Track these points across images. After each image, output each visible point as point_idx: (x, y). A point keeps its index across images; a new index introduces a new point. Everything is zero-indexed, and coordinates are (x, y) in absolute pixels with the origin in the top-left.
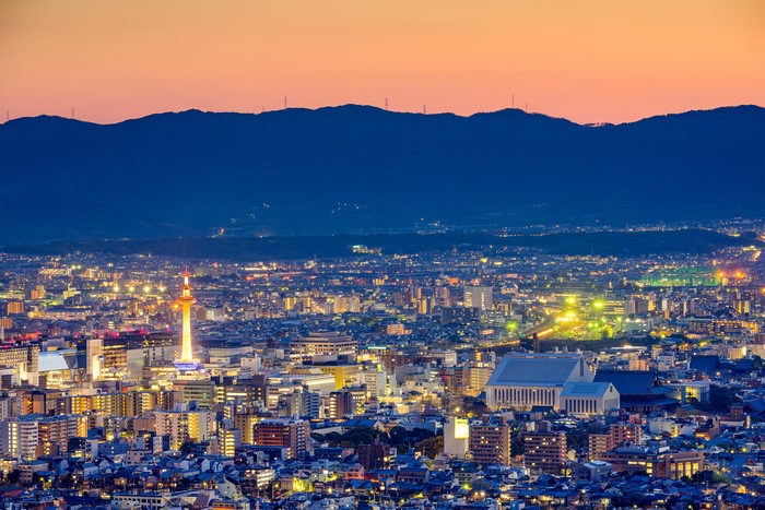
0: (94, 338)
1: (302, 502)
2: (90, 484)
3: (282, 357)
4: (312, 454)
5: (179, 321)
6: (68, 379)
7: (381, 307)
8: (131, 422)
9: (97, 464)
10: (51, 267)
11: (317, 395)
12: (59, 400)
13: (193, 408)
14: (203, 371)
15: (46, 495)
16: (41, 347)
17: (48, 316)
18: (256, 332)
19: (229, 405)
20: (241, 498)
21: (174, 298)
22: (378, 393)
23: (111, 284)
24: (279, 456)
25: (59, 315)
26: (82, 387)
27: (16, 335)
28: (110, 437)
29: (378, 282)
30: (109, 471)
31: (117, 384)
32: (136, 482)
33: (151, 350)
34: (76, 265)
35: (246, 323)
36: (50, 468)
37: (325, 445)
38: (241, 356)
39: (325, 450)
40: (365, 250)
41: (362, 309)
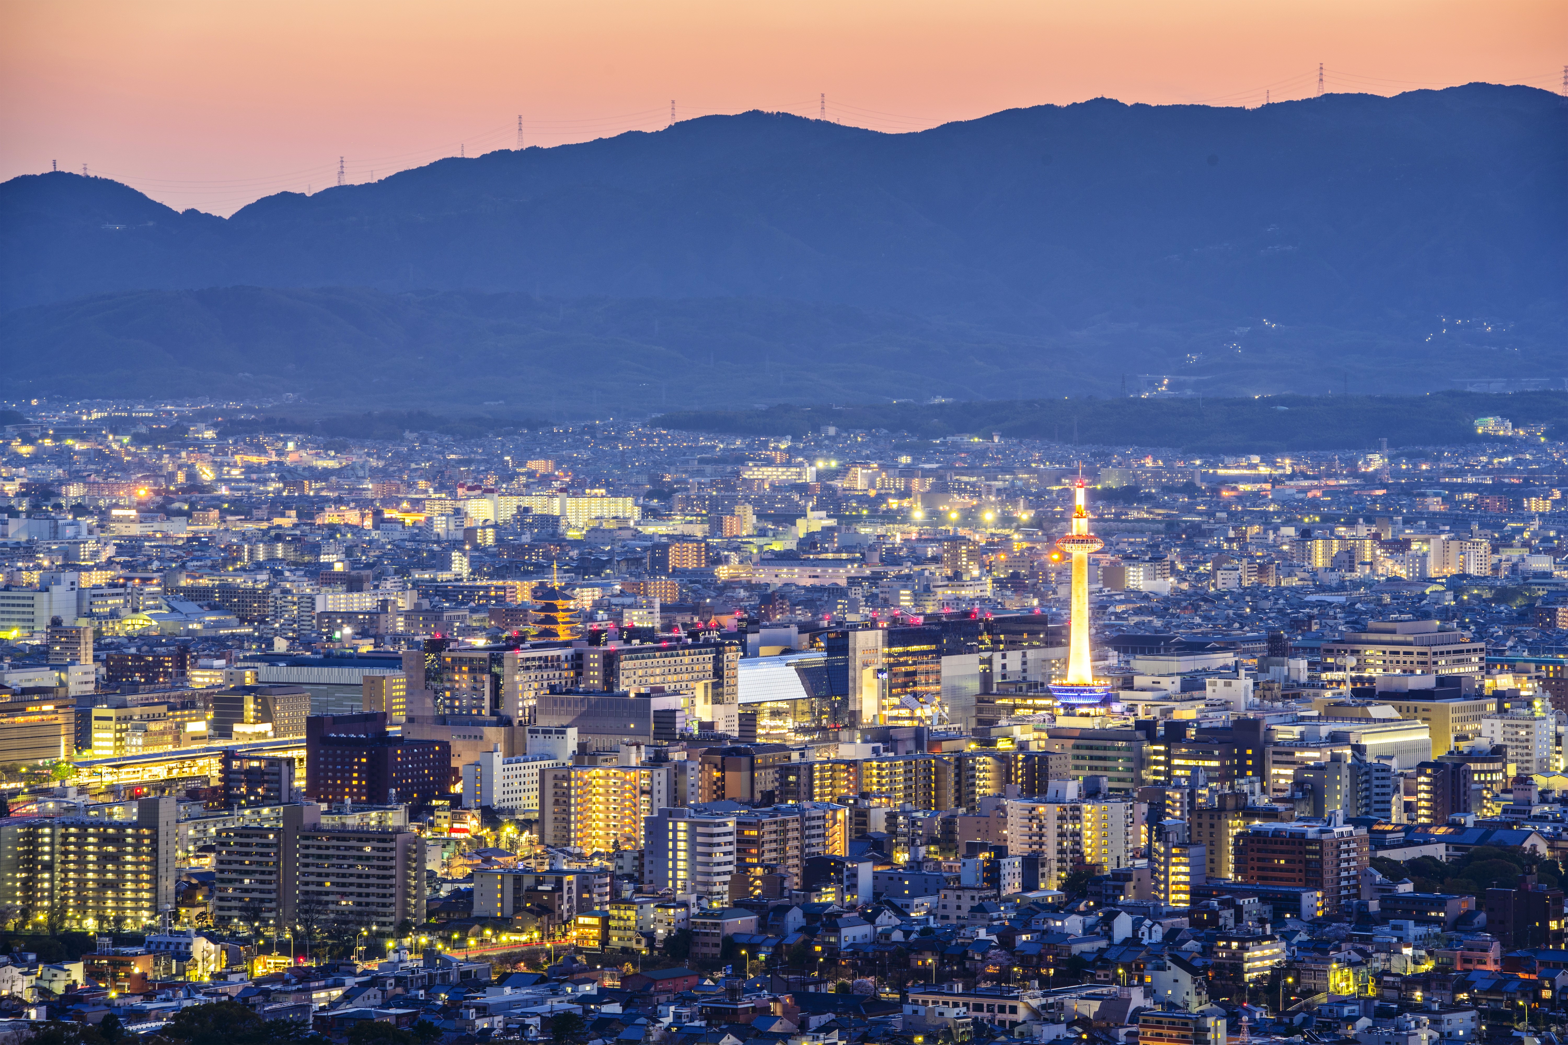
0: (866, 628)
1: (1352, 1020)
2: (853, 966)
3: (1304, 677)
4: (1374, 906)
5: (1062, 592)
6: (806, 721)
7: (1542, 563)
8: (948, 823)
9: (870, 919)
10: (769, 462)
11: (1387, 769)
12: (785, 770)
13: (1092, 792)
14: (1117, 707)
15: (752, 990)
16: (744, 646)
17: (762, 576)
18: (1243, 620)
19: (1178, 787)
20: (1206, 1007)
21: (1051, 539)
22: (1534, 766)
23: (905, 503)
24: (1296, 910)
25: (787, 575)
26: (837, 739)
27: (687, 619)
28: (901, 857)
29: (1536, 505)
30: (898, 936)
31: (919, 735)
32: (961, 963)
33: (997, 656)
34: (827, 458)
35: (1220, 596)
36: (763, 926)
37: (1406, 888)
38: (1207, 673)
39: (1405, 899)
40: (1506, 430)
41: (1496, 568)
